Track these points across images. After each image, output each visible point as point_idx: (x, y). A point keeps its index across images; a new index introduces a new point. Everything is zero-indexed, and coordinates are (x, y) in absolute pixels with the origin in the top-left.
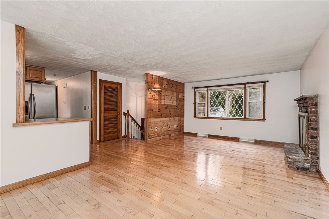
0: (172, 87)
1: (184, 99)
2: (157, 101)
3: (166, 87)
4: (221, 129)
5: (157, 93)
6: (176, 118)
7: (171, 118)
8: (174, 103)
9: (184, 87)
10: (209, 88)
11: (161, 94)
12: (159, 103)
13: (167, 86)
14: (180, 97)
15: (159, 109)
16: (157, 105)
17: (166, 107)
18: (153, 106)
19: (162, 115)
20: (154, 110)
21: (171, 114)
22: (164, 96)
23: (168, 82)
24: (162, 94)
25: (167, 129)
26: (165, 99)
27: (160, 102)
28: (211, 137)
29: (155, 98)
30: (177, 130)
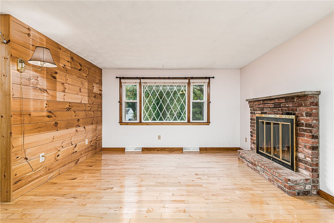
0: (80, 70)
1: (101, 95)
2: (45, 94)
3: (67, 67)
4: (159, 137)
5: (45, 76)
6: (90, 128)
7: (78, 129)
8: (85, 100)
9: (101, 75)
10: (142, 81)
11: (55, 78)
12: (50, 98)
13: (69, 64)
14: (96, 90)
15: (50, 112)
16: (46, 102)
17: (67, 106)
18: (32, 103)
19: (59, 125)
20: (33, 114)
21: (78, 120)
22: (63, 84)
23: (72, 58)
24: (58, 80)
25: (71, 152)
26: (66, 91)
27: (52, 96)
28: (146, 150)
29: (38, 86)
30: (90, 149)
